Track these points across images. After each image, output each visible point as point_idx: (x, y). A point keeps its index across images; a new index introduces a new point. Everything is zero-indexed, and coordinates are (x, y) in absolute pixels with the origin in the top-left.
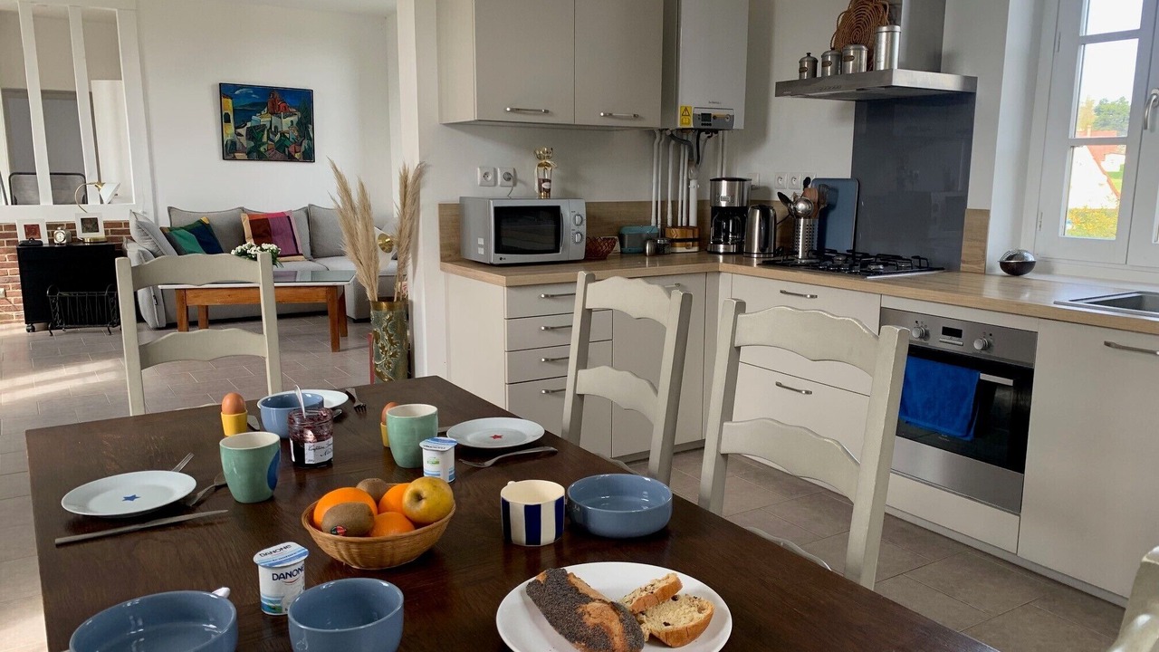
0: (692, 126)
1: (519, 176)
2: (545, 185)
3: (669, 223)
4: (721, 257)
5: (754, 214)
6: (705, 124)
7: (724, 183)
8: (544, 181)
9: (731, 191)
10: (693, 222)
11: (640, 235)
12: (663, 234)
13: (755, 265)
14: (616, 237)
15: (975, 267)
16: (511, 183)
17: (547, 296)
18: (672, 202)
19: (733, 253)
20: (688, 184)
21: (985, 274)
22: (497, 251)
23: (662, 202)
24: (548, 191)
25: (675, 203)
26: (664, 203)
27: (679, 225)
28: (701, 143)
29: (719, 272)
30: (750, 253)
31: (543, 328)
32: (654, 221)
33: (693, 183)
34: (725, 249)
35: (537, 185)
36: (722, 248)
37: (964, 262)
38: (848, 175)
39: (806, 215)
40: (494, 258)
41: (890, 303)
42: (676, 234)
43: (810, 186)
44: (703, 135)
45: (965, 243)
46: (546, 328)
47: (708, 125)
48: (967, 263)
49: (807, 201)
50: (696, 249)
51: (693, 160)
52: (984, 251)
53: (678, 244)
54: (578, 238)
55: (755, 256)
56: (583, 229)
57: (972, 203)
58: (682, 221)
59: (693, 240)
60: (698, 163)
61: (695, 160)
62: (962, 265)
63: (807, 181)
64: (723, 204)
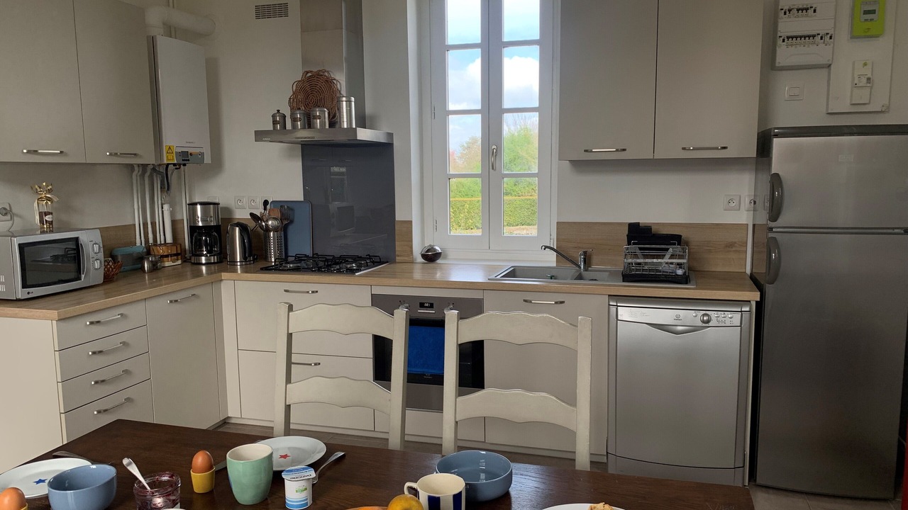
0: (176, 162)
1: (14, 211)
2: (48, 218)
3: (151, 241)
4: (204, 268)
5: (234, 231)
6: (185, 160)
7: (199, 207)
8: (46, 214)
9: (204, 212)
10: (169, 239)
11: (130, 255)
12: (148, 253)
13: (239, 272)
14: (110, 259)
15: (406, 258)
16: (8, 217)
17: (92, 323)
18: (152, 223)
19: (214, 263)
20: (162, 208)
21: (413, 263)
22: (24, 286)
23: (144, 224)
24: (51, 223)
25: (153, 224)
26: (145, 225)
27: (159, 243)
28: (169, 173)
29: (222, 280)
30: (234, 262)
31: (90, 353)
32: (139, 240)
33: (166, 207)
34: (206, 260)
35: (37, 217)
36: (203, 260)
37: (398, 256)
38: (299, 197)
39: (275, 229)
40: (21, 293)
41: (378, 291)
42: (162, 251)
43: (268, 207)
44: (171, 167)
45: (397, 243)
46: (94, 353)
47: (186, 160)
48: (401, 256)
49: (275, 219)
50: (179, 262)
51: (165, 188)
52: (411, 247)
53: (165, 259)
54: (97, 265)
55: (239, 264)
56: (101, 255)
57: (399, 216)
58: (160, 239)
59: (177, 255)
60: (168, 189)
61: (166, 187)
62: (397, 258)
63: (266, 203)
64: (200, 224)
